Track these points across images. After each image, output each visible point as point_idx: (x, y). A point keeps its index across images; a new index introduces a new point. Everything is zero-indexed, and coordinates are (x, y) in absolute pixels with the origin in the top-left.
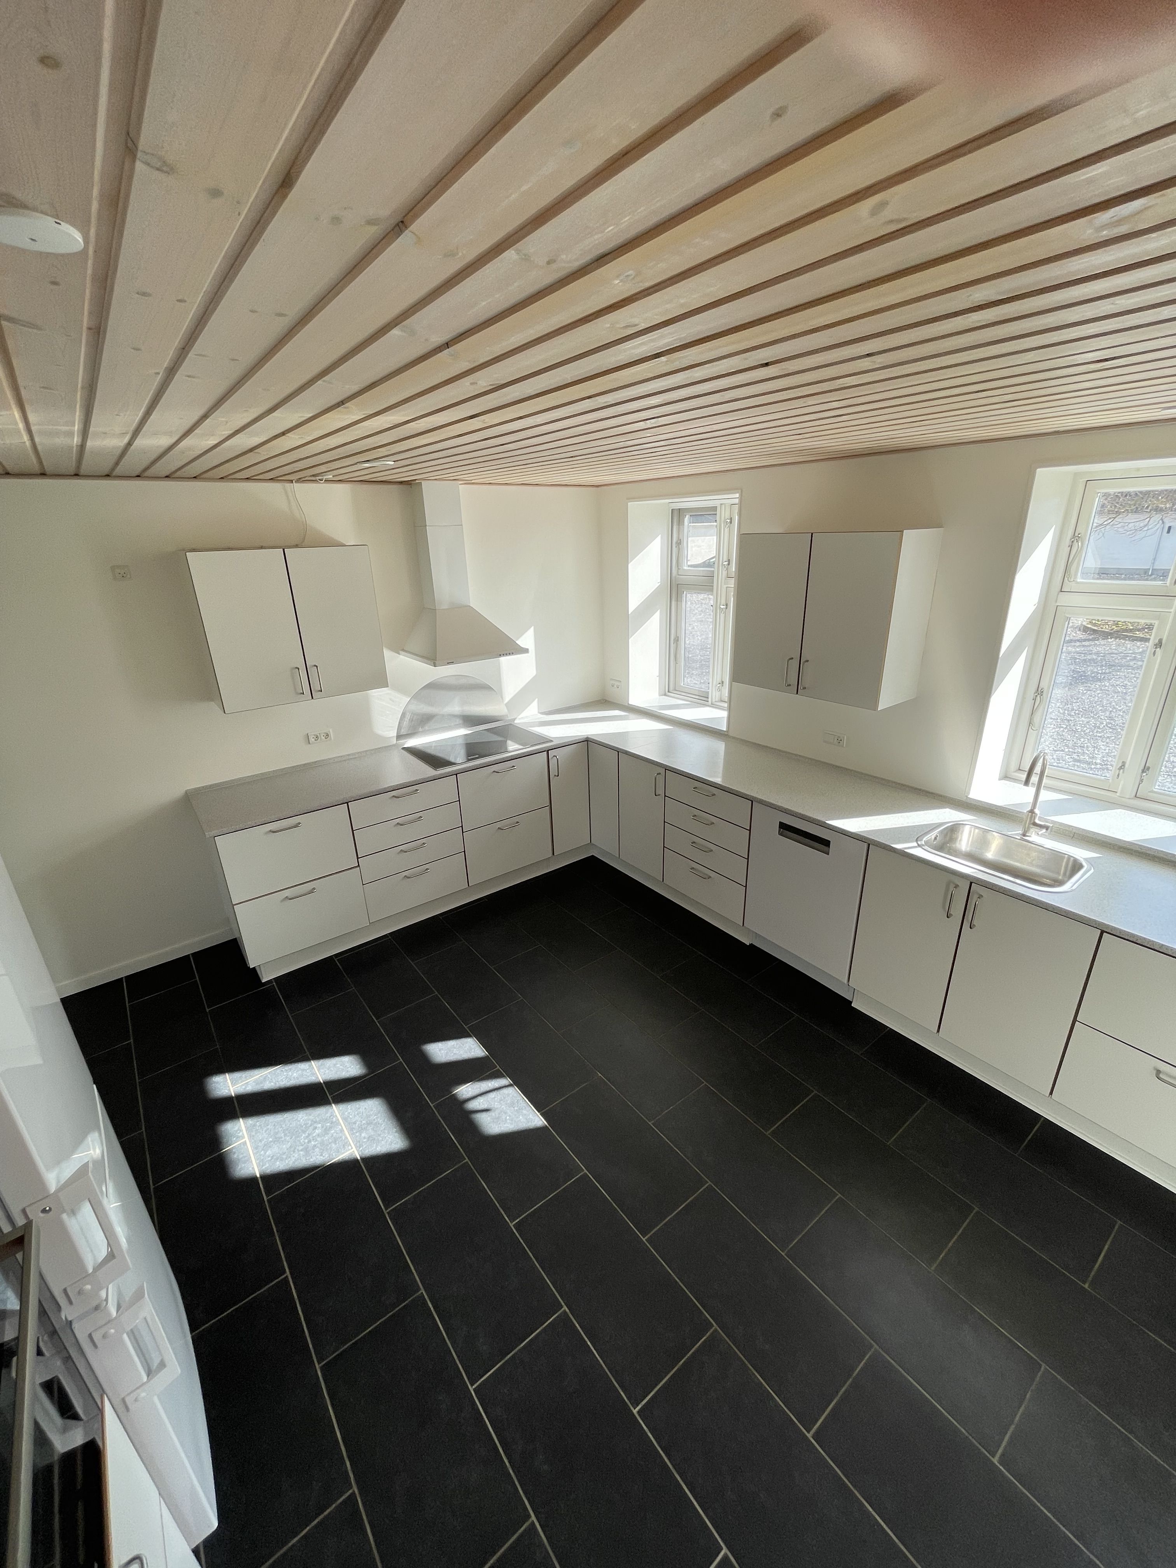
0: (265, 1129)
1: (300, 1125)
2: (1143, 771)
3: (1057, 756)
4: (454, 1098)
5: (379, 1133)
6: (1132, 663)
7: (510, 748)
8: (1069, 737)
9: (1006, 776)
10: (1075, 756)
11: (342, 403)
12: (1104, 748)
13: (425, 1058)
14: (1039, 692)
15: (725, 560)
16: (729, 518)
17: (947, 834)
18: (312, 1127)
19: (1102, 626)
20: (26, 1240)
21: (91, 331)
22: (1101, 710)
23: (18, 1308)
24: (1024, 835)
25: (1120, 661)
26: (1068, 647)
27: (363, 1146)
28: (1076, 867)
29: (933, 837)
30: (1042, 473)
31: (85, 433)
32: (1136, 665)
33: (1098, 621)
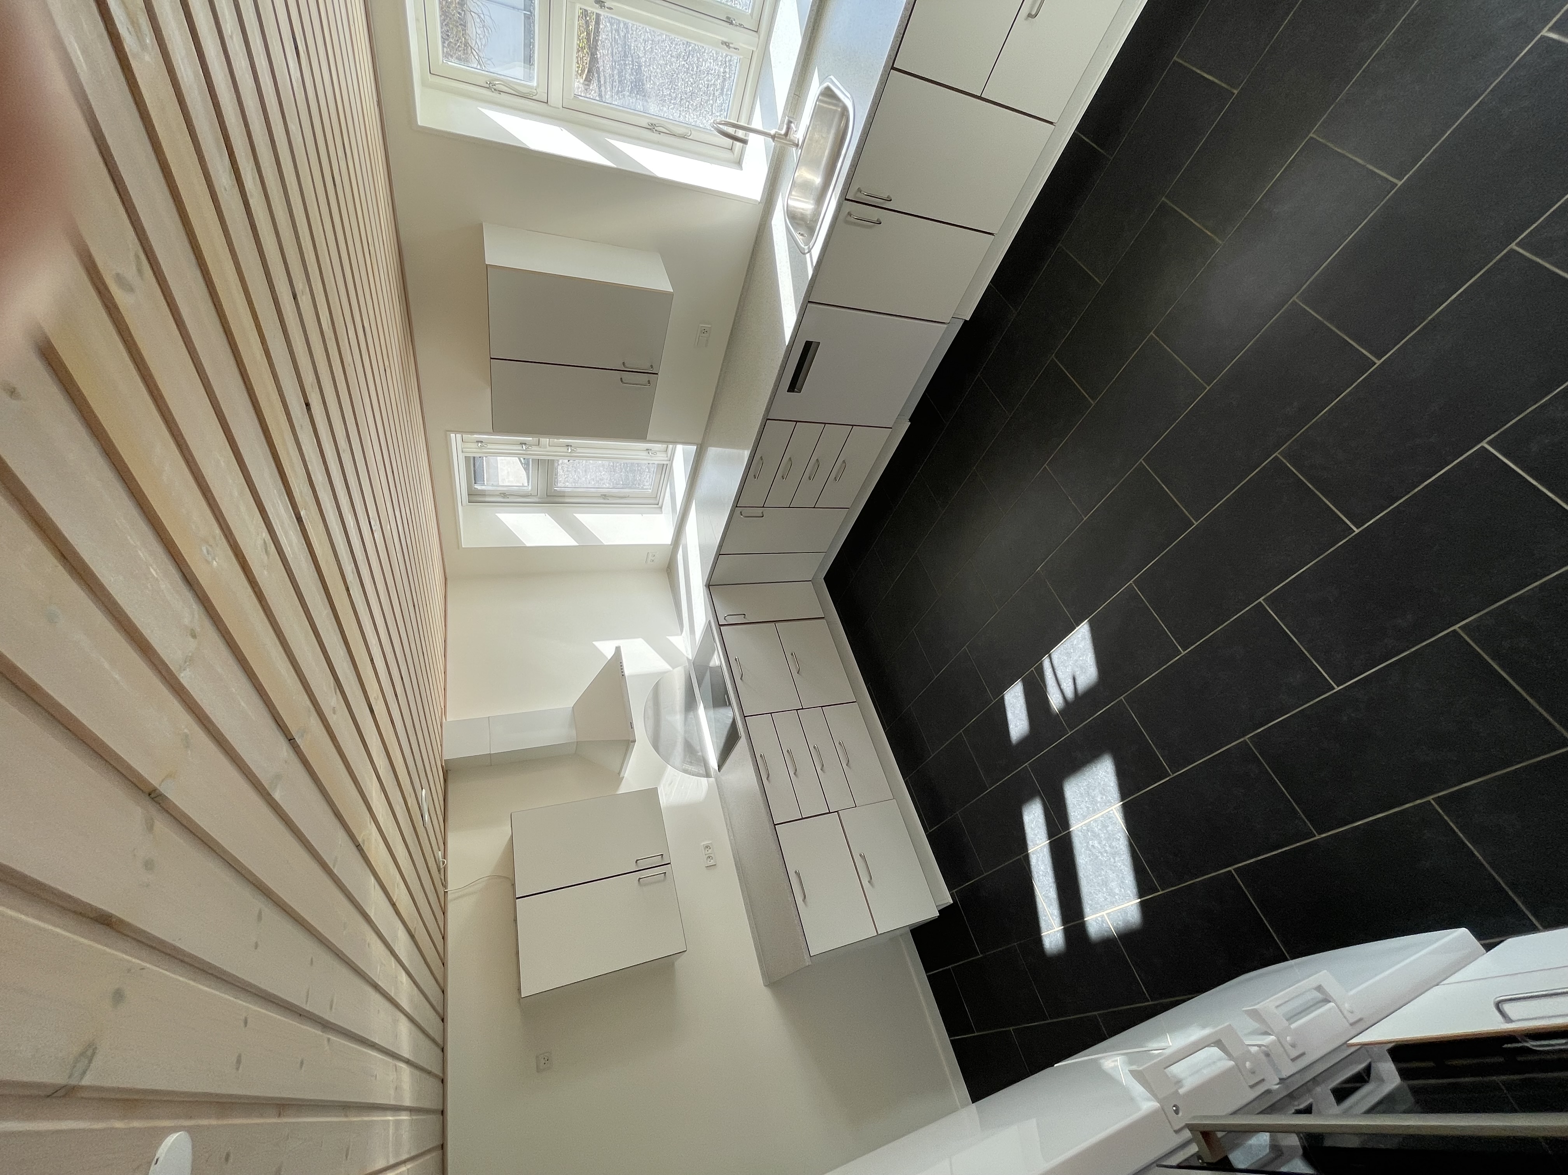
0: (1095, 896)
1: (1090, 861)
2: (731, 23)
3: (717, 112)
4: (1063, 712)
5: (1097, 784)
6: (622, 34)
7: (717, 663)
8: (698, 99)
9: (739, 163)
10: (717, 94)
11: (358, 847)
12: (709, 64)
13: (1025, 741)
14: (652, 128)
15: (521, 448)
16: (476, 444)
17: (798, 224)
18: (1092, 849)
19: (584, 64)
20: (1206, 1129)
21: (282, 1113)
22: (670, 66)
23: (1268, 1134)
24: (797, 145)
25: (619, 45)
26: (606, 98)
27: (1109, 799)
28: (828, 94)
29: (801, 237)
30: (424, 118)
31: (397, 1109)
32: (624, 29)
33: (578, 67)
